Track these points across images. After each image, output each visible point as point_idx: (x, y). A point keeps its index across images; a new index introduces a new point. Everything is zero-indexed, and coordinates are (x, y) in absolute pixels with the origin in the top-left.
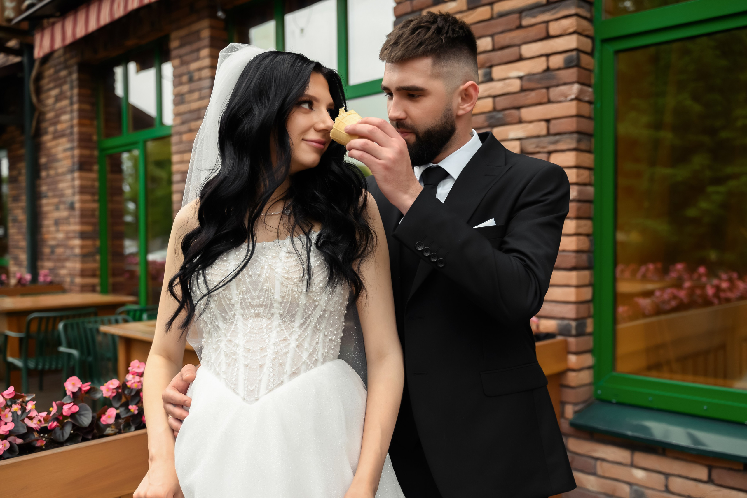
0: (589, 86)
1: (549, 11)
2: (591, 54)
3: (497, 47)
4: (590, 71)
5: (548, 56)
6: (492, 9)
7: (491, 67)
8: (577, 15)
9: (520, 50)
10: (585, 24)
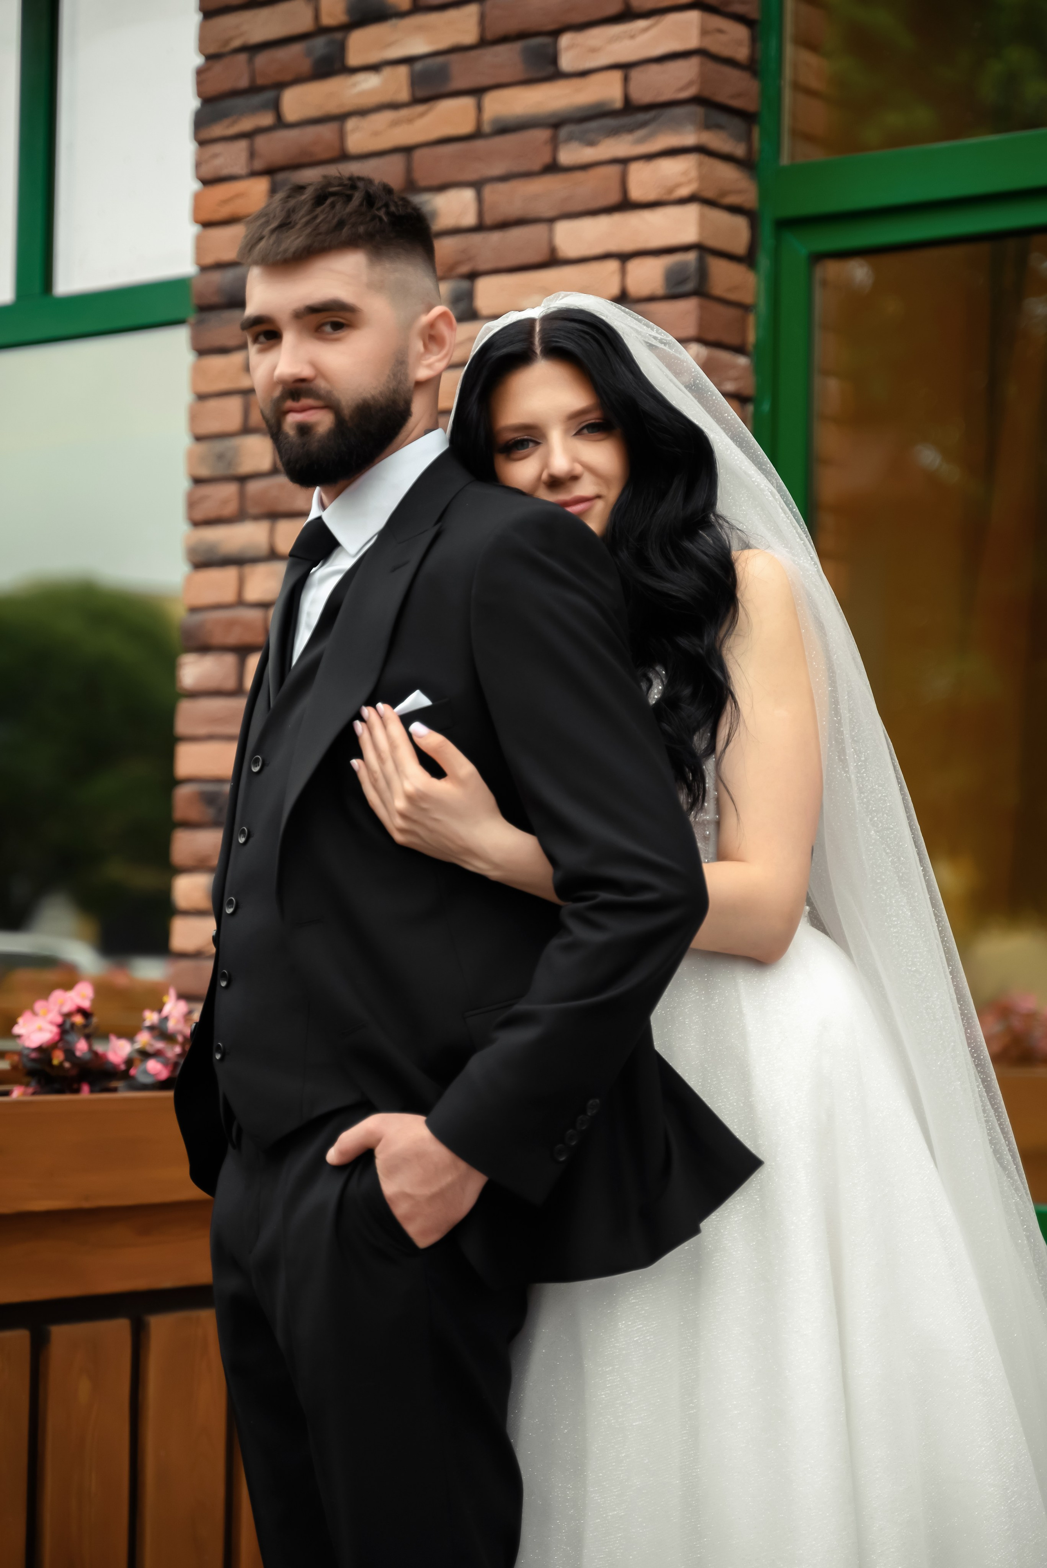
0: (739, 349)
1: (630, 129)
2: (748, 259)
3: (489, 220)
4: (745, 308)
5: (624, 257)
6: (479, 109)
7: (473, 276)
8: (700, 150)
9: (551, 232)
10: (727, 173)
